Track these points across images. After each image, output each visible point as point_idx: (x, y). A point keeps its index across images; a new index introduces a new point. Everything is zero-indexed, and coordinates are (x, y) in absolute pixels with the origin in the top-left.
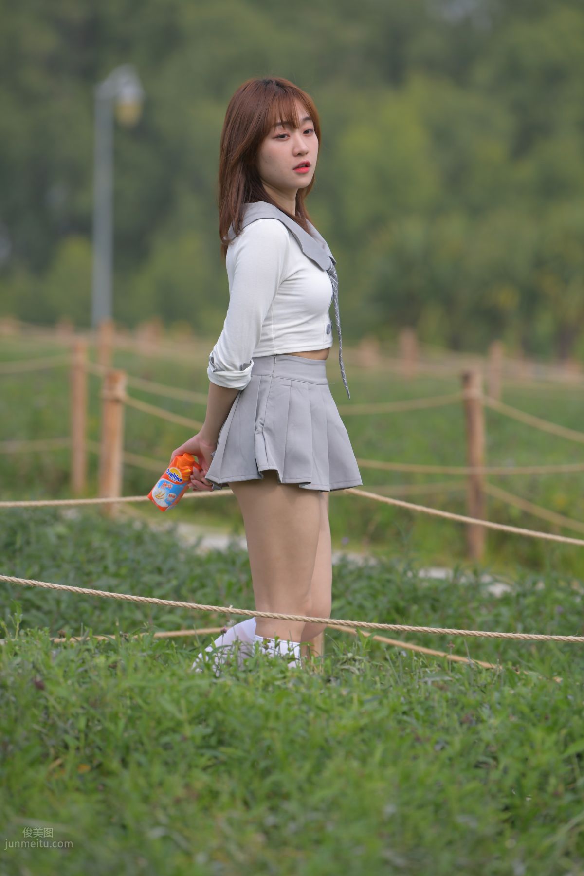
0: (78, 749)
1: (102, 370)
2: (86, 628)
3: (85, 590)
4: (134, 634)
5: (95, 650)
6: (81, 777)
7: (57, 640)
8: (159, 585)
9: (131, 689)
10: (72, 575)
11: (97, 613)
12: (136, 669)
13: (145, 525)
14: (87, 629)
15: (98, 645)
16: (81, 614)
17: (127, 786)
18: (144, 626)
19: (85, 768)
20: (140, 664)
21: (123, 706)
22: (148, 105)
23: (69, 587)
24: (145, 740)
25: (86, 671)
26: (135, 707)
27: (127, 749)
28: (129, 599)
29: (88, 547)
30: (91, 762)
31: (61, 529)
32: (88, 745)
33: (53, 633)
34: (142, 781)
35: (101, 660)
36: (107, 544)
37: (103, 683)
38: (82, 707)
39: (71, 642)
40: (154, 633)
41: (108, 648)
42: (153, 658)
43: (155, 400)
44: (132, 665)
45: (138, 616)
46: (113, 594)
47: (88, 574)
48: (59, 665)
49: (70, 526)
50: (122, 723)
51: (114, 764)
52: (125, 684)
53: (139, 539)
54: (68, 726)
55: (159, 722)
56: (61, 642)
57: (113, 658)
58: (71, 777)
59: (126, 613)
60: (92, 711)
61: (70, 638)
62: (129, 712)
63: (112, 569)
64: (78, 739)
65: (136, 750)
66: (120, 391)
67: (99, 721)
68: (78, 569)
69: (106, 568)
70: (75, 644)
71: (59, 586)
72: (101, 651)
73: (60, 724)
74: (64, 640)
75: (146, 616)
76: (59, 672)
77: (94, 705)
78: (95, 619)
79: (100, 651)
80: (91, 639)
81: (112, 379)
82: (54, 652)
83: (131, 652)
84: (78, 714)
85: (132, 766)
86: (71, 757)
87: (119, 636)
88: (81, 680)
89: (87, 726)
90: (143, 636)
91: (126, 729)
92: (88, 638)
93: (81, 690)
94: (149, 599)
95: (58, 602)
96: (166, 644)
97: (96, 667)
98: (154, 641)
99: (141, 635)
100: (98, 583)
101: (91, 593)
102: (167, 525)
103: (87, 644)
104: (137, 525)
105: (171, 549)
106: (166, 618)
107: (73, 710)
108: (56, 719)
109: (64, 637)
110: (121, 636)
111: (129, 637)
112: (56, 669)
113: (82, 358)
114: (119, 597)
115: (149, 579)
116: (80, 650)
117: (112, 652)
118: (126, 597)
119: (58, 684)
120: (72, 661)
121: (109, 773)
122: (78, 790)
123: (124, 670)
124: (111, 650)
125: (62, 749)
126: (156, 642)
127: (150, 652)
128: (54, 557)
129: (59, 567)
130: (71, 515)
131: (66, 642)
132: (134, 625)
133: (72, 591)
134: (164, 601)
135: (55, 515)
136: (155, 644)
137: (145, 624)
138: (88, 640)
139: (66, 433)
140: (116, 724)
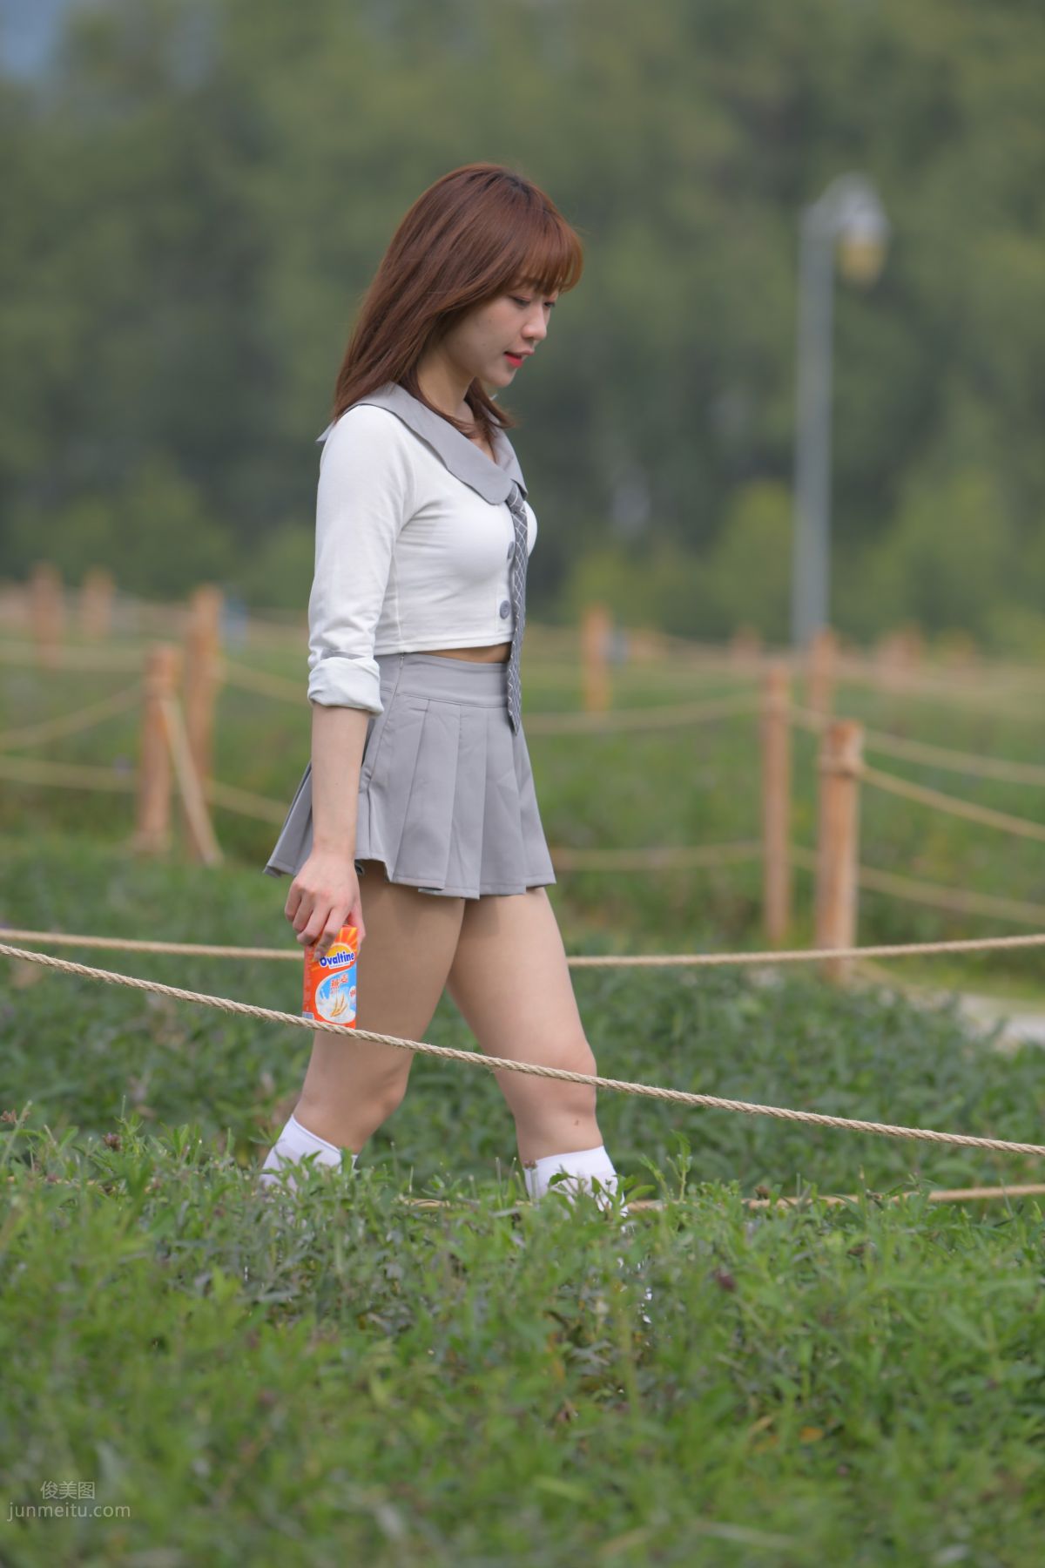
0: (799, 1399)
1: (817, 720)
2: (805, 1182)
3: (802, 1115)
4: (892, 1194)
5: (822, 1222)
6: (808, 1448)
7: (755, 1203)
8: (930, 1106)
9: (891, 1294)
10: (773, 1087)
11: (820, 1155)
12: (898, 1258)
13: (901, 998)
14: (808, 1185)
15: (828, 1213)
16: (791, 1158)
17: (892, 1469)
18: (909, 1180)
19: (814, 1435)
20: (905, 1248)
21: (876, 1323)
22: (896, 246)
23: (772, 1109)
24: (921, 1386)
25: (808, 1260)
26: (900, 1327)
27: (889, 1402)
28: (880, 1131)
29: (801, 1034)
30: (823, 1423)
31: (749, 1005)
32: (816, 1393)
33: (746, 1189)
34: (918, 1461)
35: (835, 1240)
36: (833, 1033)
37: (840, 1281)
38: (805, 1325)
39: (779, 1207)
40: (928, 1193)
41: (845, 1219)
42: (929, 1237)
43: (913, 772)
44: (891, 1250)
45: (895, 1161)
46: (851, 1122)
47: (803, 1086)
48: (761, 1249)
49: (766, 998)
50: (877, 1355)
51: (868, 1429)
52: (880, 1285)
53: (891, 1023)
54: (779, 1358)
55: (944, 1354)
56: (761, 1206)
57: (857, 1237)
58: (789, 1452)
59: (873, 1156)
60: (822, 1332)
61: (777, 1199)
62: (889, 1334)
63: (845, 1075)
64: (798, 1381)
65: (905, 1404)
66: (852, 756)
67: (835, 1350)
68: (784, 1076)
69: (833, 1075)
70: (787, 1212)
71: (754, 1106)
72: (834, 1224)
73: (766, 1353)
74: (766, 1203)
75: (908, 1161)
76: (761, 1261)
77: (825, 1321)
78: (816, 1165)
79: (831, 1225)
80: (814, 1202)
81: (837, 736)
82: (751, 1225)
83: (886, 1226)
84: (796, 1337)
85: (900, 1433)
86: (787, 1414)
87: (864, 1196)
88: (800, 1276)
89: (814, 1358)
90: (909, 1197)
91: (884, 1365)
92: (810, 1201)
93: (802, 1293)
94: (916, 1131)
95: (750, 1135)
96: (950, 1213)
97: (826, 1251)
98: (929, 1207)
99: (906, 1195)
100: (821, 1102)
101: (811, 1120)
102: (940, 997)
103: (809, 1212)
104: (887, 998)
105: (949, 1040)
106: (944, 1165)
107: (788, 1330)
108: (758, 1344)
109: (766, 1198)
110: (869, 1197)
111: (883, 1199)
112: (755, 1255)
113: (781, 700)
114: (863, 1128)
115: (912, 1094)
116: (796, 1222)
117: (854, 1227)
118: (874, 1128)
119: (759, 1281)
120: (783, 1241)
121: (858, 1445)
122: (801, 1473)
123: (877, 1258)
124: (851, 1223)
125: (770, 1400)
126: (932, 1210)
127: (923, 1228)
128: (739, 1056)
129: (749, 1072)
130: (766, 980)
131: (770, 1207)
132: (886, 1178)
133: (777, 1116)
134: (943, 1136)
135: (739, 979)
136: (930, 1213)
137: (911, 1176)
138: (810, 1205)
139: (755, 833)
140: (866, 1357)
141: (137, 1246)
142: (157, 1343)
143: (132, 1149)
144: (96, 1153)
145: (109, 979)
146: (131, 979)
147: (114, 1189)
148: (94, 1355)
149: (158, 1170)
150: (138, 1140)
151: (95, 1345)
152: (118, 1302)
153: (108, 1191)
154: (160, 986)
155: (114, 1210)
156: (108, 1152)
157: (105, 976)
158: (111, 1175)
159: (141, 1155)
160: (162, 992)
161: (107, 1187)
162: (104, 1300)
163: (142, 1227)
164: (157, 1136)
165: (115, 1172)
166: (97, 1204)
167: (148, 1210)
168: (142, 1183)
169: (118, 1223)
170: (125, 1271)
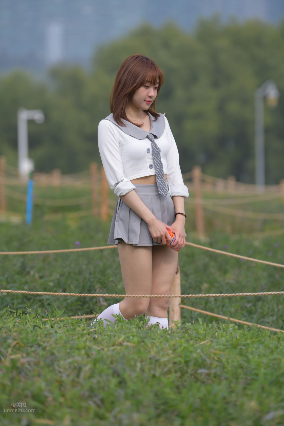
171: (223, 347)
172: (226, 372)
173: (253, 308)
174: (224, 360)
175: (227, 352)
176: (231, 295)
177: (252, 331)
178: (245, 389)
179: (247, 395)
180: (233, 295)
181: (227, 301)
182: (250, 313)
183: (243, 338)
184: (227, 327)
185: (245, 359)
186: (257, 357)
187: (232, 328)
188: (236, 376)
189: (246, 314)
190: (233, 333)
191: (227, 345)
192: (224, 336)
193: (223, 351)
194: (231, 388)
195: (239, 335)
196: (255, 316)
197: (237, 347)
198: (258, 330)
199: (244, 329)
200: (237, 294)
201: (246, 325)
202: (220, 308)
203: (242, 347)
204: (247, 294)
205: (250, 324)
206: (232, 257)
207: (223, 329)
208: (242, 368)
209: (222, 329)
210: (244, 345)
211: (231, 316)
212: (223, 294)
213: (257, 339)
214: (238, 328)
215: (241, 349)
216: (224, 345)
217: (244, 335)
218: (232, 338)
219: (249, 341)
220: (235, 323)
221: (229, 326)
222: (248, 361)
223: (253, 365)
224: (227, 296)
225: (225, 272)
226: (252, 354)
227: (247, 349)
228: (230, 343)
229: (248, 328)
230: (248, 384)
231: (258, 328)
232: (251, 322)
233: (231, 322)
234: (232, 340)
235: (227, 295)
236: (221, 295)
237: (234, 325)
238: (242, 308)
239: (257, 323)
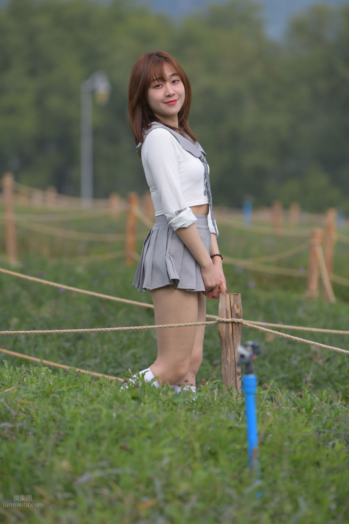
141: (309, 431)
142: (316, 463)
143: (307, 398)
144: (295, 398)
145: (299, 340)
146: (306, 340)
147: (301, 411)
148: (296, 466)
149: (316, 405)
150: (309, 395)
151: (296, 463)
152: (303, 449)
153: (299, 411)
154: (316, 343)
155: (302, 418)
156: (299, 398)
157: (297, 339)
158: (300, 406)
159: (310, 400)
160: (317, 345)
161: (299, 410)
162: (299, 448)
163: (311, 424)
164: (315, 393)
165: (301, 405)
166: (295, 416)
167: (313, 418)
168: (311, 409)
169: (303, 422)
170: (305, 439)
171: (32, 396)
172: (35, 426)
173: (73, 349)
174: (32, 411)
175: (37, 400)
176: (45, 331)
177: (69, 376)
178: (57, 446)
179: (58, 454)
180: (48, 332)
181: (40, 340)
182: (68, 354)
183: (58, 384)
184: (39, 371)
185: (59, 410)
186: (73, 407)
187: (44, 372)
188: (47, 431)
189: (63, 356)
190: (46, 378)
191: (37, 393)
192: (34, 383)
193: (33, 400)
194: (40, 445)
195: (53, 380)
196: (74, 359)
197: (49, 395)
198: (76, 374)
199: (59, 373)
200: (52, 331)
201: (63, 369)
202: (32, 348)
203: (55, 395)
204: (65, 331)
205: (67, 367)
206: (48, 285)
207: (34, 373)
208: (54, 420)
209: (32, 373)
210: (59, 393)
211: (45, 358)
212: (35, 331)
213: (75, 386)
214: (52, 372)
215: (54, 397)
216: (33, 393)
217: (59, 381)
218: (44, 384)
219: (65, 388)
220: (50, 367)
221: (41, 369)
222: (62, 413)
223: (68, 417)
224: (40, 333)
225: (40, 304)
226: (67, 404)
227: (61, 398)
228: (41, 390)
229: (64, 372)
230: (61, 440)
231: (75, 372)
232: (69, 365)
233: (44, 365)
234: (44, 386)
235: (40, 331)
236: (33, 332)
237: (47, 369)
238: (59, 349)
239: (77, 366)
